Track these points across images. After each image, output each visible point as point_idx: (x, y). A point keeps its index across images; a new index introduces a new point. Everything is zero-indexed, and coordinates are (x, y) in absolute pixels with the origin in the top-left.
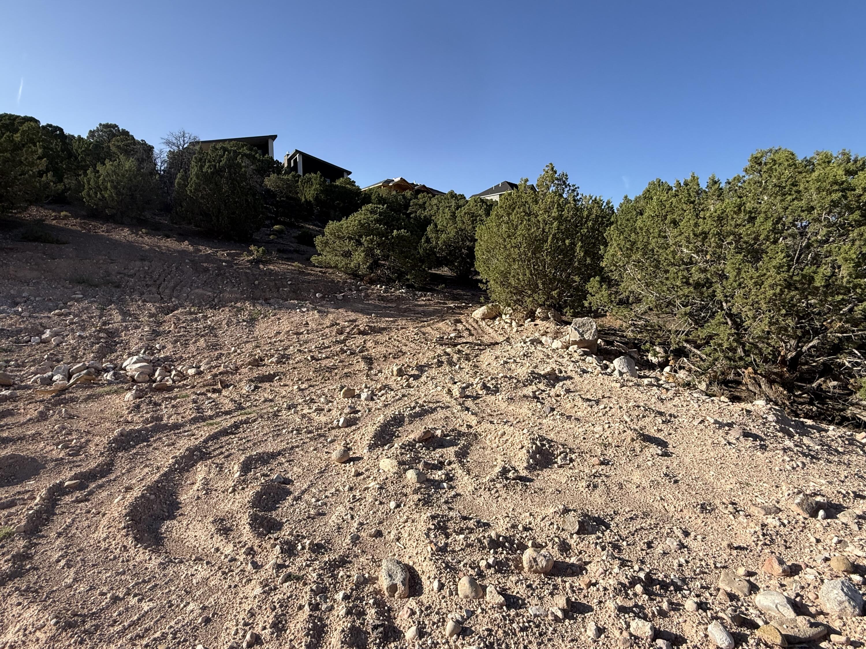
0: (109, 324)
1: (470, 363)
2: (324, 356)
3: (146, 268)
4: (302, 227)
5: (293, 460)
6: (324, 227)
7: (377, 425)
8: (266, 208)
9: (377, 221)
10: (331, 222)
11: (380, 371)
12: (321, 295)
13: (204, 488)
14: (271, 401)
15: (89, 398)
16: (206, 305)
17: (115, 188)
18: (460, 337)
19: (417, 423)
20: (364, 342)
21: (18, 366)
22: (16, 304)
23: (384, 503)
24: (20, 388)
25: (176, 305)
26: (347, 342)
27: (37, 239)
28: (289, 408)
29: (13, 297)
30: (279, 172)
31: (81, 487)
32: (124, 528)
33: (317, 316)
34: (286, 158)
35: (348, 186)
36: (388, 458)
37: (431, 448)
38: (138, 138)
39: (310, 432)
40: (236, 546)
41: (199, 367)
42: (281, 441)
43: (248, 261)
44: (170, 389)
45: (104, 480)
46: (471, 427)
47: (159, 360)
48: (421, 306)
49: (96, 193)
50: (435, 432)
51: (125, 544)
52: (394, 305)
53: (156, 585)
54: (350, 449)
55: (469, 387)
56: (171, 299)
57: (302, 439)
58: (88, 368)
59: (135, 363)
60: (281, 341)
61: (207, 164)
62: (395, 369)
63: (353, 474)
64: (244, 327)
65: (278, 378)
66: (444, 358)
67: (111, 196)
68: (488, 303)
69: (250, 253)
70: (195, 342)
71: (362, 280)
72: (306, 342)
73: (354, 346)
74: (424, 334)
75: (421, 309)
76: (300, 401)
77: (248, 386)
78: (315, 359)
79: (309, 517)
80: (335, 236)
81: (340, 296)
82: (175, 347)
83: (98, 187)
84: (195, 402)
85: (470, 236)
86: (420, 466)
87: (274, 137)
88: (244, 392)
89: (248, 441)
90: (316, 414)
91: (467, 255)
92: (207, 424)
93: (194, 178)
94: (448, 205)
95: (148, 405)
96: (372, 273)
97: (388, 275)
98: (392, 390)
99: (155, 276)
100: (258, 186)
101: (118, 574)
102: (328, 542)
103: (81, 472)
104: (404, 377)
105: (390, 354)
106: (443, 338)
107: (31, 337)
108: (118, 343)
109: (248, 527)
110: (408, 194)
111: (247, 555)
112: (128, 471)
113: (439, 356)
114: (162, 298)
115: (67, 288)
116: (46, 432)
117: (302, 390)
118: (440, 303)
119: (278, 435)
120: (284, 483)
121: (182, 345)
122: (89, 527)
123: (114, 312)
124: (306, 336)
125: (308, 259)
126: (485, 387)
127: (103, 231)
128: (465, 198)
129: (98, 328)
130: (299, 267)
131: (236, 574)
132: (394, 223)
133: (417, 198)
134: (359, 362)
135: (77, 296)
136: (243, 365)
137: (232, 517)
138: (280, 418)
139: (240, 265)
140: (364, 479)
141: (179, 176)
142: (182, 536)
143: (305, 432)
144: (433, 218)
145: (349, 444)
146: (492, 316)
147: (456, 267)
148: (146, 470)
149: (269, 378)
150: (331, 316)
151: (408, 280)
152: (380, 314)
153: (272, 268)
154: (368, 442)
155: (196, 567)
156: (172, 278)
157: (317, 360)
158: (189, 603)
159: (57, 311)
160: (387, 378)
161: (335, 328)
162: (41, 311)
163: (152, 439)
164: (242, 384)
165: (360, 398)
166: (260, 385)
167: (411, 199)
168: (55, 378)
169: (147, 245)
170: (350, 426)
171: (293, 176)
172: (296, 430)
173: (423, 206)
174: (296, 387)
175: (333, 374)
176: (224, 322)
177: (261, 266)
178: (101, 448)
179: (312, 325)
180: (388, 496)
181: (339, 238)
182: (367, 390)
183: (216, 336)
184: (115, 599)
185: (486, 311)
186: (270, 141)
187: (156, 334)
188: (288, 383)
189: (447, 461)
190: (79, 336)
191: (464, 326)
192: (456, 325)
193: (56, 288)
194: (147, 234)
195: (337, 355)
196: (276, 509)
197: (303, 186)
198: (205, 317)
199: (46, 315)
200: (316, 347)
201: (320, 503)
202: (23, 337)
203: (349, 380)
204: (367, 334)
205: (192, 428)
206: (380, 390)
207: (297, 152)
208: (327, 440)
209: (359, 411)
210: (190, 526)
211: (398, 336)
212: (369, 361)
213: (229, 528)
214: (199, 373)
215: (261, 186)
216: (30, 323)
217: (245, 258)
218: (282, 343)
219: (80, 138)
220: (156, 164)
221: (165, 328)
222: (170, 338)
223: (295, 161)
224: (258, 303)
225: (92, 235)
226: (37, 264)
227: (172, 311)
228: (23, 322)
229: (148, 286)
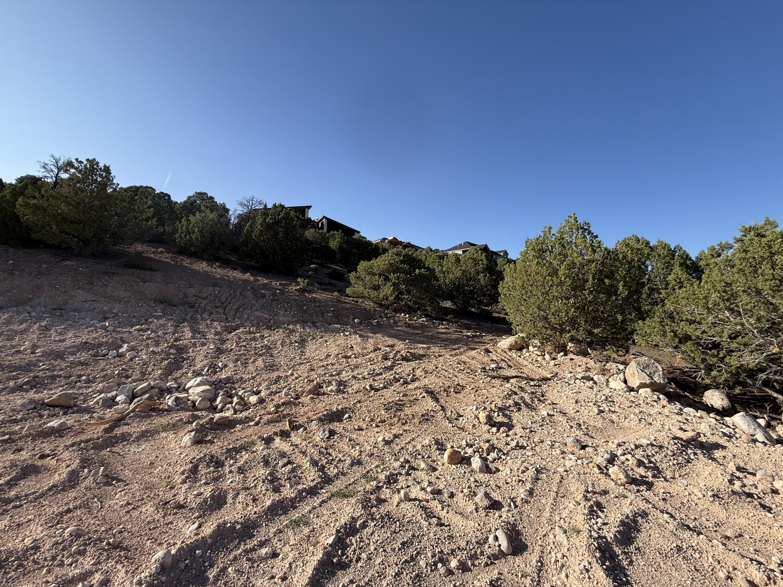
0: (180, 340)
2: (380, 385)
3: (217, 293)
6: (356, 265)
12: (359, 321)
15: (143, 435)
16: (263, 326)
17: (201, 232)
18: (500, 368)
20: (413, 369)
21: (88, 381)
22: (105, 319)
25: (238, 325)
26: (395, 369)
27: (135, 266)
29: (105, 312)
33: (359, 340)
34: (317, 220)
35: (362, 240)
38: (219, 202)
41: (260, 393)
43: (296, 290)
44: (231, 424)
47: (220, 382)
49: (186, 236)
52: (420, 332)
56: (234, 319)
58: (151, 389)
59: (198, 385)
60: (333, 365)
64: (296, 348)
65: (347, 416)
67: (196, 238)
70: (254, 362)
71: (388, 309)
72: (357, 367)
73: (403, 374)
75: (444, 336)
77: (321, 430)
78: (373, 388)
80: (367, 272)
81: (374, 322)
82: (235, 366)
83: (188, 231)
87: (309, 207)
88: (318, 439)
97: (410, 306)
99: (223, 299)
100: (301, 236)
106: (485, 369)
107: (109, 351)
108: (185, 359)
114: (227, 318)
115: (151, 307)
118: (458, 332)
121: (242, 364)
123: (186, 329)
124: (355, 360)
127: (187, 263)
129: (170, 344)
132: (415, 264)
135: (158, 314)
136: (303, 392)
139: (290, 293)
141: (248, 225)
146: (518, 347)
149: (339, 416)
150: (371, 341)
151: (424, 310)
152: (412, 340)
153: (315, 296)
156: (236, 301)
159: (137, 327)
160: (474, 426)
161: (379, 354)
162: (123, 327)
166: (332, 428)
168: (118, 399)
169: (219, 275)
176: (279, 343)
177: (307, 294)
179: (357, 349)
183: (272, 356)
185: (511, 342)
186: (307, 209)
187: (220, 351)
190: (152, 351)
191: (497, 356)
192: (489, 355)
193: (142, 306)
194: (219, 267)
198: (262, 337)
199: (128, 330)
200: (369, 374)
202: (102, 350)
204: (411, 361)
207: (324, 217)
214: (261, 402)
215: (303, 236)
216: (112, 337)
217: (294, 287)
218: (335, 367)
219: (179, 203)
220: (230, 219)
221: (228, 345)
222: (232, 356)
223: (322, 223)
224: (307, 326)
225: (178, 266)
226: (131, 286)
227: (235, 330)
228: (106, 336)
229: (216, 307)
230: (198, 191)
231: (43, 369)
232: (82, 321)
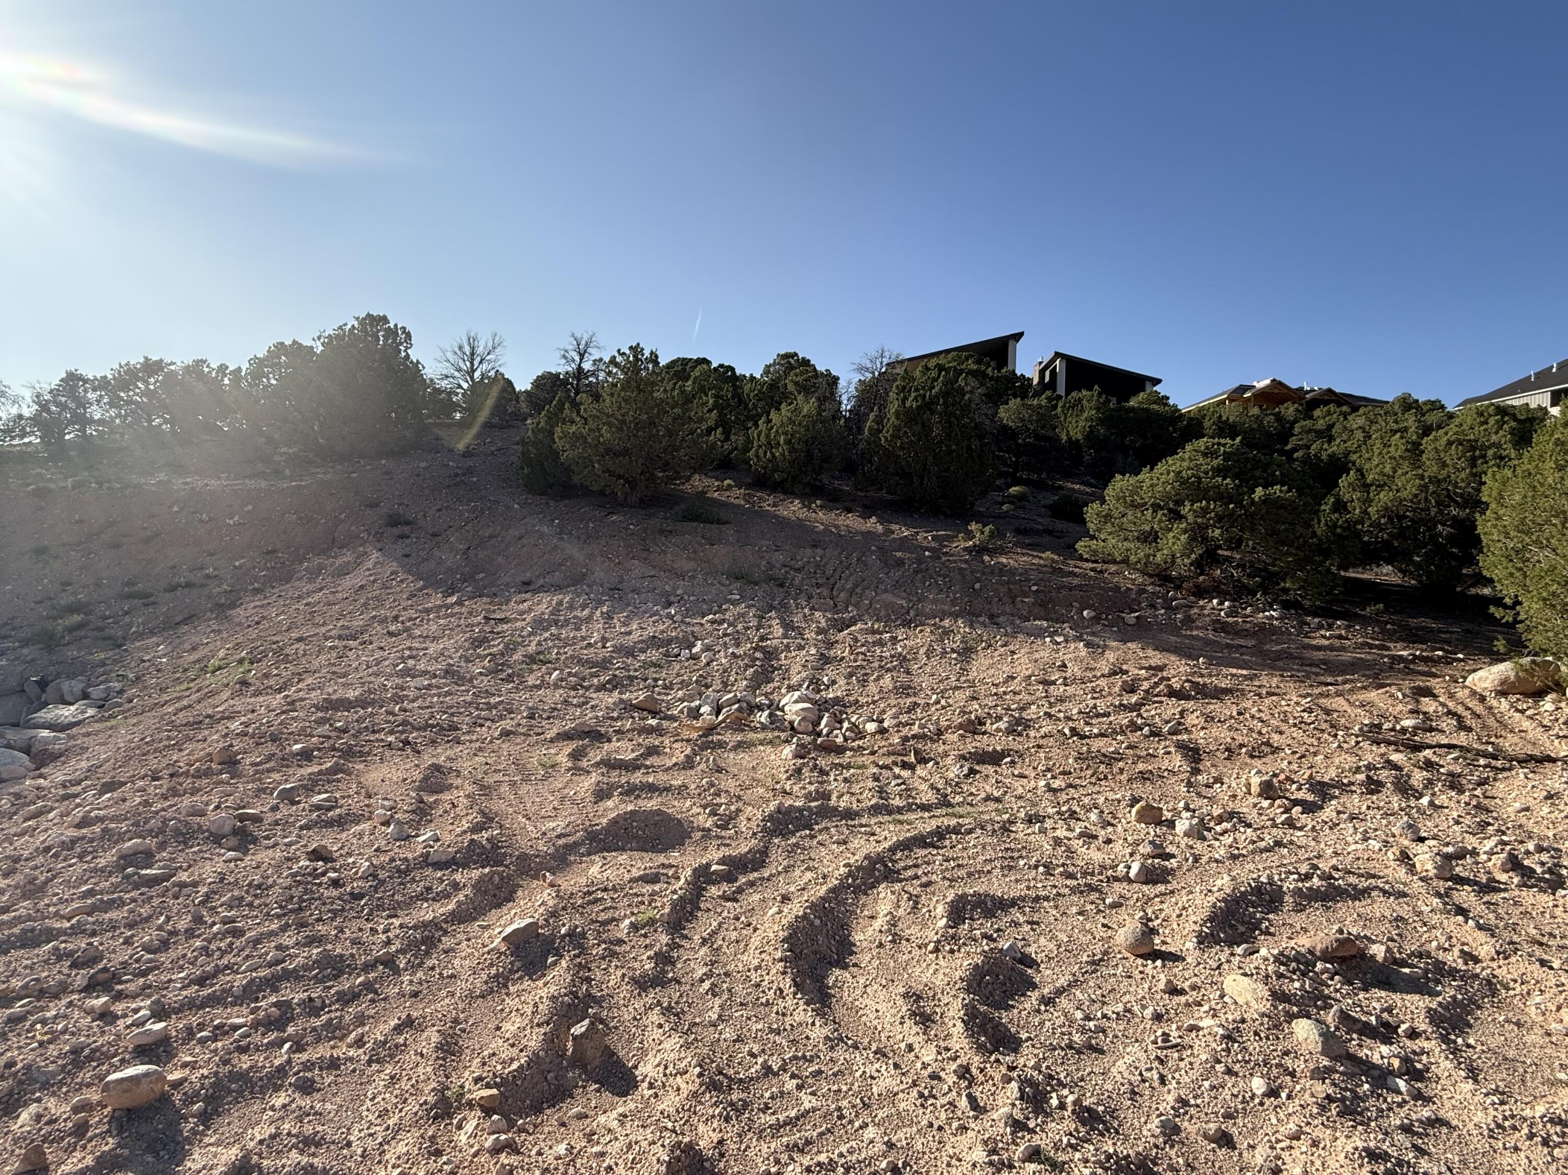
0: (767, 639)
1: (1465, 797)
2: (1096, 731)
3: (818, 559)
4: (1061, 488)
5: (1037, 923)
6: (1105, 486)
7: (1216, 895)
8: (999, 457)
9: (1218, 471)
10: (1118, 477)
11: (1219, 780)
12: (1093, 614)
13: (890, 930)
14: (998, 800)
15: (739, 746)
16: (897, 619)
17: (789, 442)
18: (1431, 730)
19: (1316, 913)
20: (1182, 713)
21: (665, 687)
22: (669, 604)
23: (1236, 1074)
24: (667, 718)
25: (853, 617)
26: (1143, 709)
27: (696, 518)
28: (1030, 820)
29: (667, 594)
30: (1024, 396)
31: (729, 878)
32: (781, 960)
33: (1084, 654)
34: (1038, 368)
35: (1156, 407)
36: (1245, 975)
37: (1357, 983)
38: (821, 368)
39: (1071, 876)
40: (940, 1053)
41: (882, 721)
42: (1017, 881)
43: (965, 549)
44: (840, 750)
45: (756, 875)
46: (1476, 960)
47: (826, 702)
48: (1319, 648)
49: (765, 452)
50: (1367, 947)
51: (781, 986)
52: (1251, 643)
53: (820, 1072)
54: (1153, 931)
55: (1463, 857)
56: (847, 607)
57: (1055, 887)
58: (739, 701)
59: (796, 702)
60: (1015, 693)
61: (913, 395)
62: (1256, 781)
63: (1162, 985)
64: (953, 662)
65: (1008, 759)
66: (1384, 775)
67: (783, 455)
68: (1521, 655)
69: (970, 535)
70: (877, 679)
71: (1178, 588)
72: (1061, 700)
73: (1157, 719)
74: (1328, 712)
75: (1320, 655)
76: (1051, 811)
77: (958, 766)
78: (1077, 734)
79: (1070, 1047)
80: (1125, 502)
81: (1131, 618)
82: (848, 684)
83: (769, 443)
84: (876, 779)
85: (1461, 496)
86: (1330, 1017)
87: (1018, 336)
88: (952, 775)
89: (959, 866)
90: (1081, 842)
91: (1451, 539)
92: (894, 820)
93: (893, 419)
94: (1395, 427)
95: (811, 771)
96: (1201, 574)
97: (1239, 581)
98: (1249, 825)
99: (829, 571)
100: (988, 422)
101: (772, 1031)
102: (1112, 1112)
103: (730, 856)
104: (1278, 802)
105: (1241, 746)
106: (1379, 726)
107: (681, 650)
108: (776, 669)
109: (960, 1025)
110: (1289, 410)
111: (960, 1078)
112: (786, 870)
113: (1369, 767)
114: (836, 606)
115: (723, 585)
116: (693, 787)
117: (1054, 791)
118: (1371, 646)
119: (1010, 868)
120: (1021, 962)
121: (859, 681)
122: (737, 942)
123: (774, 623)
124: (1062, 688)
125: (1071, 547)
126: (1514, 864)
127: (769, 505)
128: (1443, 407)
129: (754, 645)
130: (1053, 560)
131: (942, 1107)
132: (1257, 473)
133: (1311, 418)
134: (1169, 753)
135: (734, 597)
136: (949, 727)
137: (934, 996)
138: (1013, 835)
139: (952, 555)
140: (1188, 1005)
141: (872, 416)
142: (857, 1003)
143: (1061, 874)
144: (1354, 457)
145: (1150, 920)
146: (1530, 688)
147: (1418, 566)
148: (809, 875)
149: (995, 758)
150: (1111, 656)
151: (1286, 591)
152: (1216, 658)
153: (1005, 561)
154: (1197, 928)
155: (877, 1066)
156: (851, 575)
157: (1083, 737)
158: (867, 1125)
159: (711, 616)
160: (1235, 796)
161: (1118, 681)
162: (693, 616)
163: (816, 827)
164: (949, 761)
165: (1174, 828)
166: (977, 768)
167: (1296, 421)
168: (702, 710)
169: (822, 524)
170: (1155, 883)
171: (1049, 399)
172: (1045, 866)
173: (1327, 434)
174: (1042, 783)
175: (1115, 770)
176: (922, 651)
177: (986, 558)
178: (753, 824)
179: (1074, 669)
180: (1247, 1062)
181: (1134, 506)
182: (1189, 814)
183: (908, 673)
184: (767, 1070)
185: (1512, 674)
186: (1011, 343)
187: (825, 660)
188: (1027, 773)
189: (1404, 1027)
190: (732, 653)
191: (1443, 705)
192: (1418, 702)
193: (712, 584)
194: (822, 507)
195: (1123, 732)
196: (1008, 1008)
197: (1066, 415)
198: (894, 640)
199: (699, 621)
200: (1080, 712)
201: (1091, 1024)
202: (673, 649)
203: (1149, 787)
204: (1188, 698)
205: (872, 822)
206: (1220, 820)
207: (1058, 355)
208: (1104, 900)
209: (1173, 856)
210: (869, 990)
211: (1260, 711)
212: (1193, 754)
213: (930, 1015)
214: (882, 731)
215: (992, 421)
216: (681, 631)
217: (961, 543)
218: (1018, 698)
219: (752, 378)
220: (840, 403)
221: (837, 652)
222: (843, 669)
223: (1053, 372)
224: (978, 622)
225: (757, 512)
226: (695, 552)
227: (848, 627)
228: (675, 628)
229: (818, 585)
230: (782, 352)
231: (618, 668)
232: (644, 607)
